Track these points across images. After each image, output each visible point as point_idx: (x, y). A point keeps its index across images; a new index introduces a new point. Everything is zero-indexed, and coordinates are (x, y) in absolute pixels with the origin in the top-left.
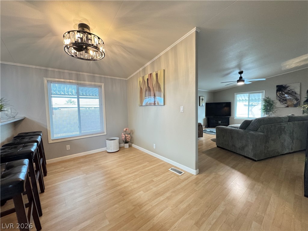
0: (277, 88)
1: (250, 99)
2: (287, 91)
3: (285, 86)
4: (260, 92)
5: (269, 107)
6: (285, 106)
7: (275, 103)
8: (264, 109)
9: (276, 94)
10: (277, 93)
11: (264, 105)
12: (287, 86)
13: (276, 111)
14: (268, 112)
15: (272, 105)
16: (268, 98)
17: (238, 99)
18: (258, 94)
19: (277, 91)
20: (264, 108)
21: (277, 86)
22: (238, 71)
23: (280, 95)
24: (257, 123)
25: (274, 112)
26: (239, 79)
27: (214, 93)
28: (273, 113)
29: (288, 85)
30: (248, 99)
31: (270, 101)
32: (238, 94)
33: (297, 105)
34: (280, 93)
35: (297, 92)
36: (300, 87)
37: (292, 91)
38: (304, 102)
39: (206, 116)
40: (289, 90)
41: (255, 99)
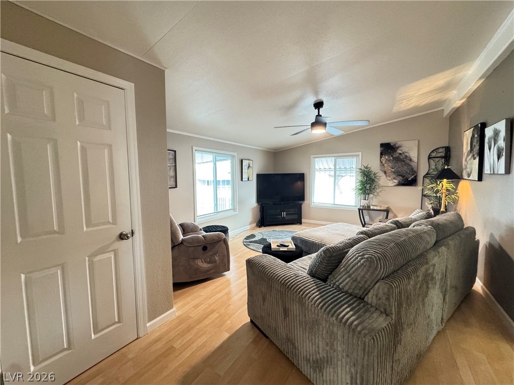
0: (382, 149)
1: (337, 167)
2: (397, 155)
3: (395, 145)
4: (353, 156)
5: (369, 185)
6: (394, 184)
7: (378, 177)
8: (361, 190)
9: (379, 161)
10: (381, 157)
11: (361, 181)
12: (397, 146)
13: (380, 192)
14: (367, 196)
15: (373, 181)
16: (367, 168)
17: (317, 167)
18: (350, 159)
19: (382, 154)
20: (360, 188)
22: (312, 100)
23: (386, 163)
24: (366, 273)
25: (375, 194)
27: (276, 154)
28: (374, 197)
29: (399, 143)
30: (333, 168)
31: (371, 174)
32: (316, 158)
33: (412, 182)
34: (386, 159)
35: (413, 158)
36: (417, 149)
37: (406, 156)
38: (424, 177)
39: (258, 203)
40: (400, 154)
41: (345, 168)
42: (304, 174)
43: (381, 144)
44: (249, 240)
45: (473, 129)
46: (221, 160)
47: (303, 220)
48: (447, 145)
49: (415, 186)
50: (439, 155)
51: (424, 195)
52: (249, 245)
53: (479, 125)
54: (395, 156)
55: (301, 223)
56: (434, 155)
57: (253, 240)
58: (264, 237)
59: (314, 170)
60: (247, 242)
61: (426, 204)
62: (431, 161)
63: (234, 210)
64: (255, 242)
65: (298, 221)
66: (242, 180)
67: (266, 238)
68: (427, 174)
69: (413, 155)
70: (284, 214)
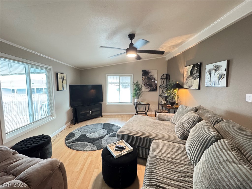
0: (143, 73)
1: (121, 81)
2: (149, 76)
3: (148, 71)
4: (129, 75)
6: (148, 90)
7: (142, 87)
8: (135, 94)
9: (142, 79)
10: (142, 77)
12: (149, 72)
13: (142, 94)
14: (138, 97)
15: (140, 89)
16: (137, 82)
17: (109, 81)
19: (143, 75)
21: (143, 71)
22: (129, 32)
23: (144, 80)
26: (129, 47)
27: (81, 71)
28: (140, 98)
30: (119, 82)
31: (139, 86)
32: (109, 75)
33: (155, 90)
34: (145, 78)
35: (155, 78)
36: (157, 74)
37: (153, 77)
38: (159, 87)
39: (71, 106)
40: (150, 76)
41: (125, 82)
42: (102, 85)
43: (142, 70)
44: (71, 140)
45: (193, 65)
46: (34, 73)
47: (103, 114)
48: (167, 73)
49: (157, 91)
50: (164, 77)
51: (159, 96)
52: (73, 145)
53: (199, 64)
54: (148, 77)
55: (102, 116)
56: (163, 77)
57: (74, 138)
58: (83, 134)
59: (108, 83)
60: (69, 143)
61: (161, 99)
62: (162, 80)
63: (51, 116)
64: (77, 140)
65: (99, 114)
66: (58, 90)
67: (85, 134)
68: (160, 86)
69: (155, 76)
70: (91, 112)
